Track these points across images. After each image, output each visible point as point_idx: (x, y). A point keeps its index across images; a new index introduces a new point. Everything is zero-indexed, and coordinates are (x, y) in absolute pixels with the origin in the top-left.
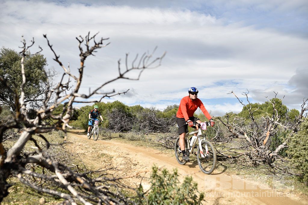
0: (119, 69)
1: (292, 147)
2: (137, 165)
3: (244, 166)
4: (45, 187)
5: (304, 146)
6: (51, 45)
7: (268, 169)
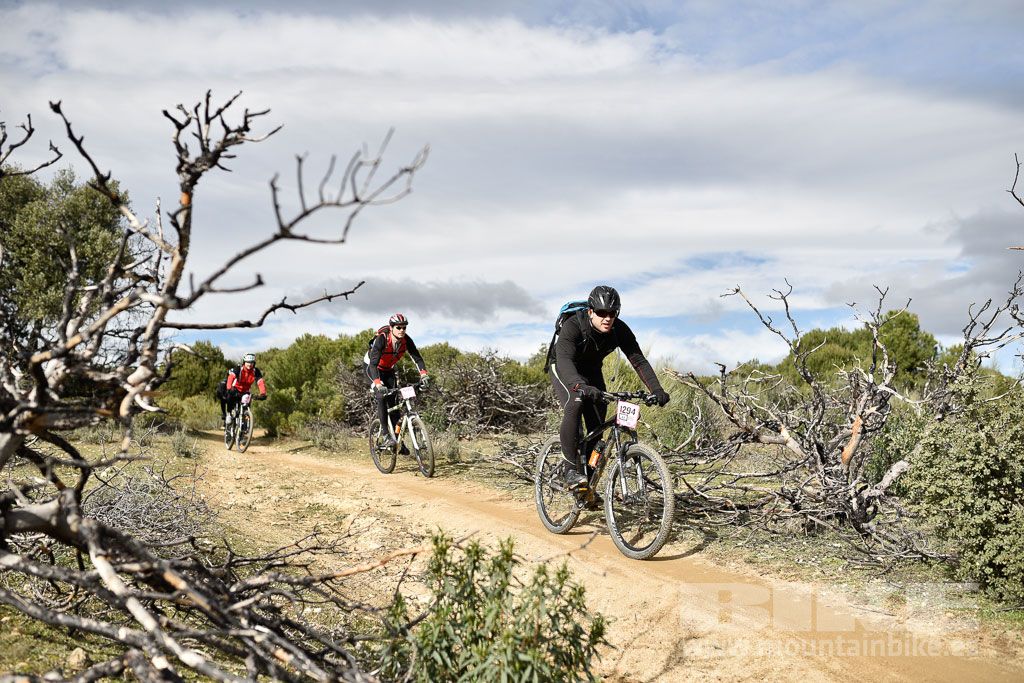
0: (277, 207)
1: (920, 464)
2: (423, 538)
3: (774, 532)
5: (959, 460)
6: (78, 139)
7: (848, 540)
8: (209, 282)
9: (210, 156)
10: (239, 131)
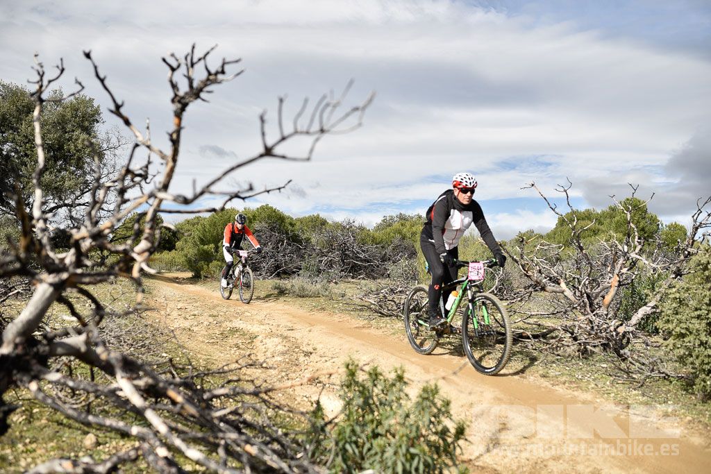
0: (263, 134)
1: (669, 312)
2: (311, 353)
3: (558, 355)
4: (97, 409)
5: (696, 309)
6: (102, 76)
7: (613, 362)
8: (208, 186)
9: (194, 91)
10: (217, 73)
